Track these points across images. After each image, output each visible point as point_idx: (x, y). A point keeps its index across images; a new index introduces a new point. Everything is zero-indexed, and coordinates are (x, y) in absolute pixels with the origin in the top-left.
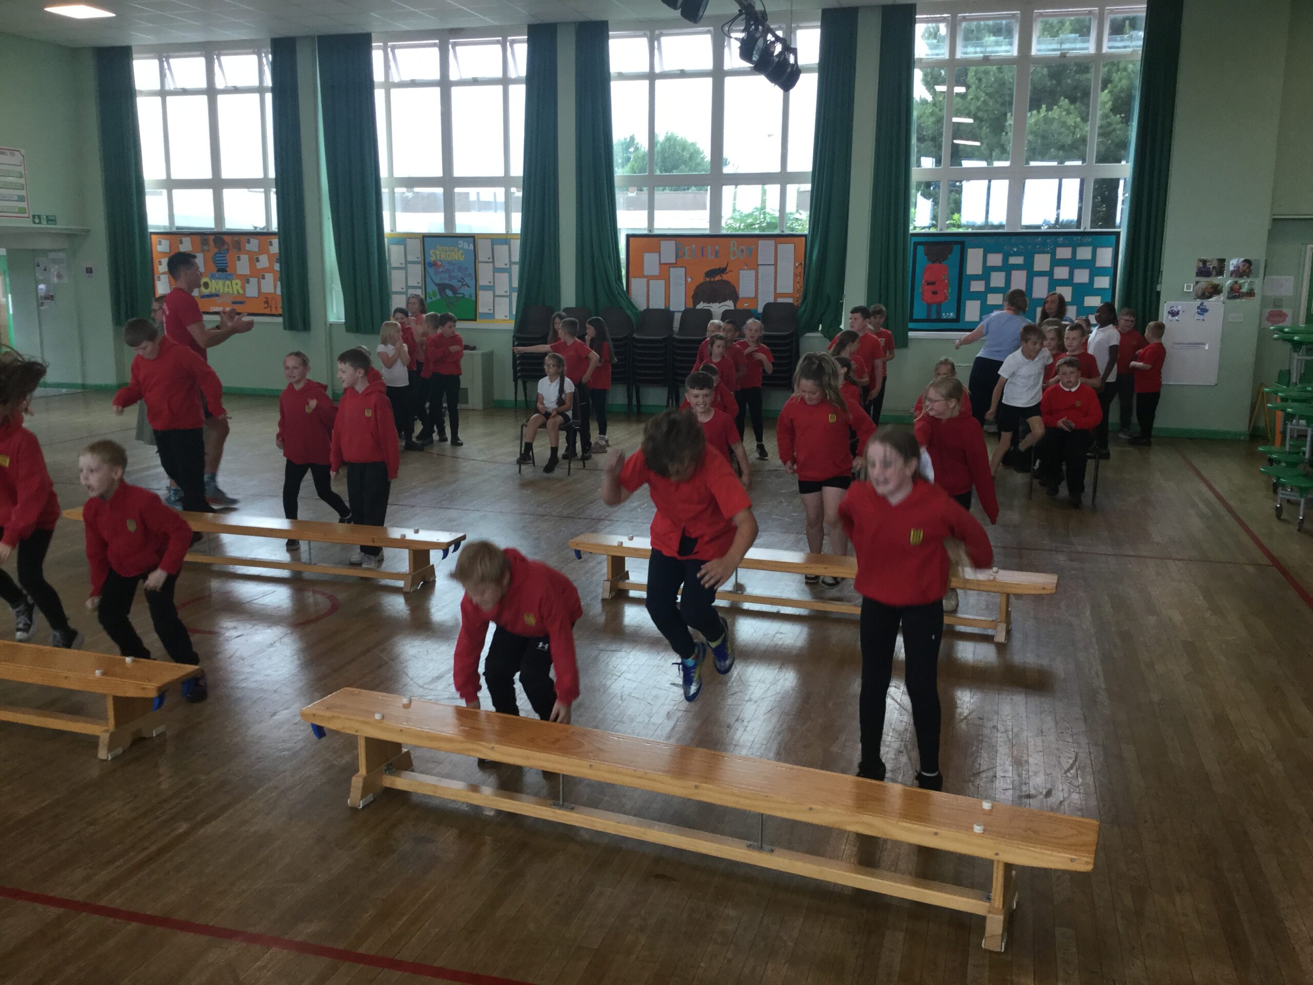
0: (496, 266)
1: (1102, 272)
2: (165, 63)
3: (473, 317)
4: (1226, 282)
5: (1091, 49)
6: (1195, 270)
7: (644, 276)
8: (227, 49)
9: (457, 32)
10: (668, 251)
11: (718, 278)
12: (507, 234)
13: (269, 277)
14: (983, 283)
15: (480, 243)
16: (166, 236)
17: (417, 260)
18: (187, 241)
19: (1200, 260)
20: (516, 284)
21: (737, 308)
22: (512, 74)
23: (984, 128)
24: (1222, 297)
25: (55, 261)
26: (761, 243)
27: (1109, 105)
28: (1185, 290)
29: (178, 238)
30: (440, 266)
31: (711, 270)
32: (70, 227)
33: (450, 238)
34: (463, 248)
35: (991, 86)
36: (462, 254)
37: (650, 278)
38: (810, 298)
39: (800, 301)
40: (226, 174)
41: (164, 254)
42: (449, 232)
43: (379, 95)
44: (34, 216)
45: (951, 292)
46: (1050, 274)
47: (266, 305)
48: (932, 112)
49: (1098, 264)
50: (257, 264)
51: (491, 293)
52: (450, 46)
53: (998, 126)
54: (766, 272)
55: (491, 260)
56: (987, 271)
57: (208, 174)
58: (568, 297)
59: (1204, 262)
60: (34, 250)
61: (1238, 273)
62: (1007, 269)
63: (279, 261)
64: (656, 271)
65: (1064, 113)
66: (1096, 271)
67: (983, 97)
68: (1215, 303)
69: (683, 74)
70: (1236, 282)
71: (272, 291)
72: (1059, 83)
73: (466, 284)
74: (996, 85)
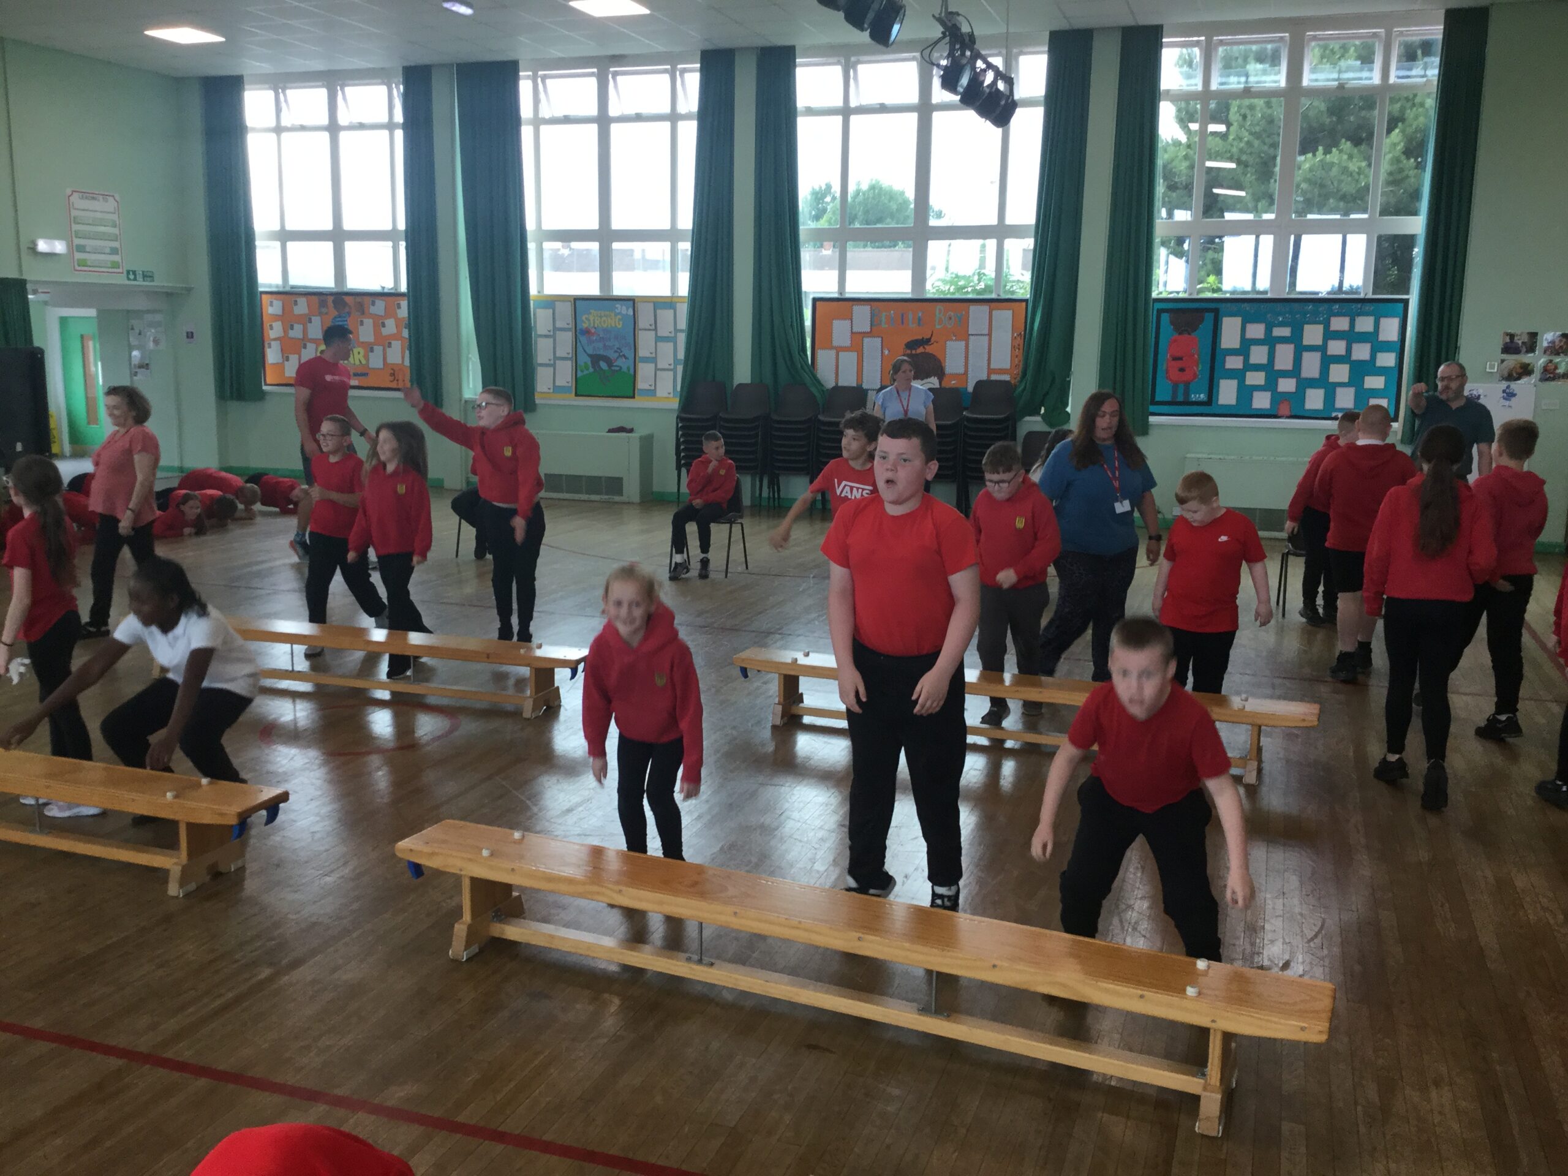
0: (659, 335)
1: (1386, 346)
2: (281, 95)
3: (632, 395)
4: (1538, 360)
5: (1376, 79)
6: (1500, 346)
7: (831, 348)
8: (352, 79)
9: (618, 59)
10: (862, 318)
11: (920, 350)
12: (672, 297)
13: (397, 345)
14: (1241, 358)
15: (640, 307)
16: (279, 296)
17: (567, 326)
18: (302, 301)
19: (1507, 334)
20: (681, 355)
21: (944, 385)
22: (682, 109)
23: (1249, 175)
24: (1533, 379)
25: (151, 325)
26: (973, 308)
27: (1400, 147)
28: (1488, 370)
29: (293, 298)
30: (593, 334)
31: (912, 341)
32: (171, 285)
33: (606, 301)
34: (619, 313)
35: (1258, 124)
36: (619, 320)
37: (839, 349)
38: (1029, 376)
39: (1018, 379)
40: (348, 225)
41: (276, 318)
42: (605, 294)
43: (526, 133)
44: (128, 272)
45: (1202, 369)
46: (1322, 349)
47: (392, 378)
48: (1186, 154)
49: (1382, 338)
50: (383, 329)
51: (652, 366)
52: (610, 76)
53: (1265, 171)
54: (978, 344)
55: (653, 327)
56: (1246, 344)
57: (328, 226)
58: (743, 372)
59: (1512, 336)
60: (128, 311)
61: (1554, 350)
62: (1270, 342)
63: (408, 326)
64: (848, 343)
65: (1345, 157)
66: (1379, 347)
67: (1247, 137)
68: (1524, 386)
69: (883, 109)
70: (1551, 361)
71: (400, 362)
72: (1340, 120)
73: (624, 356)
74: (1263, 122)
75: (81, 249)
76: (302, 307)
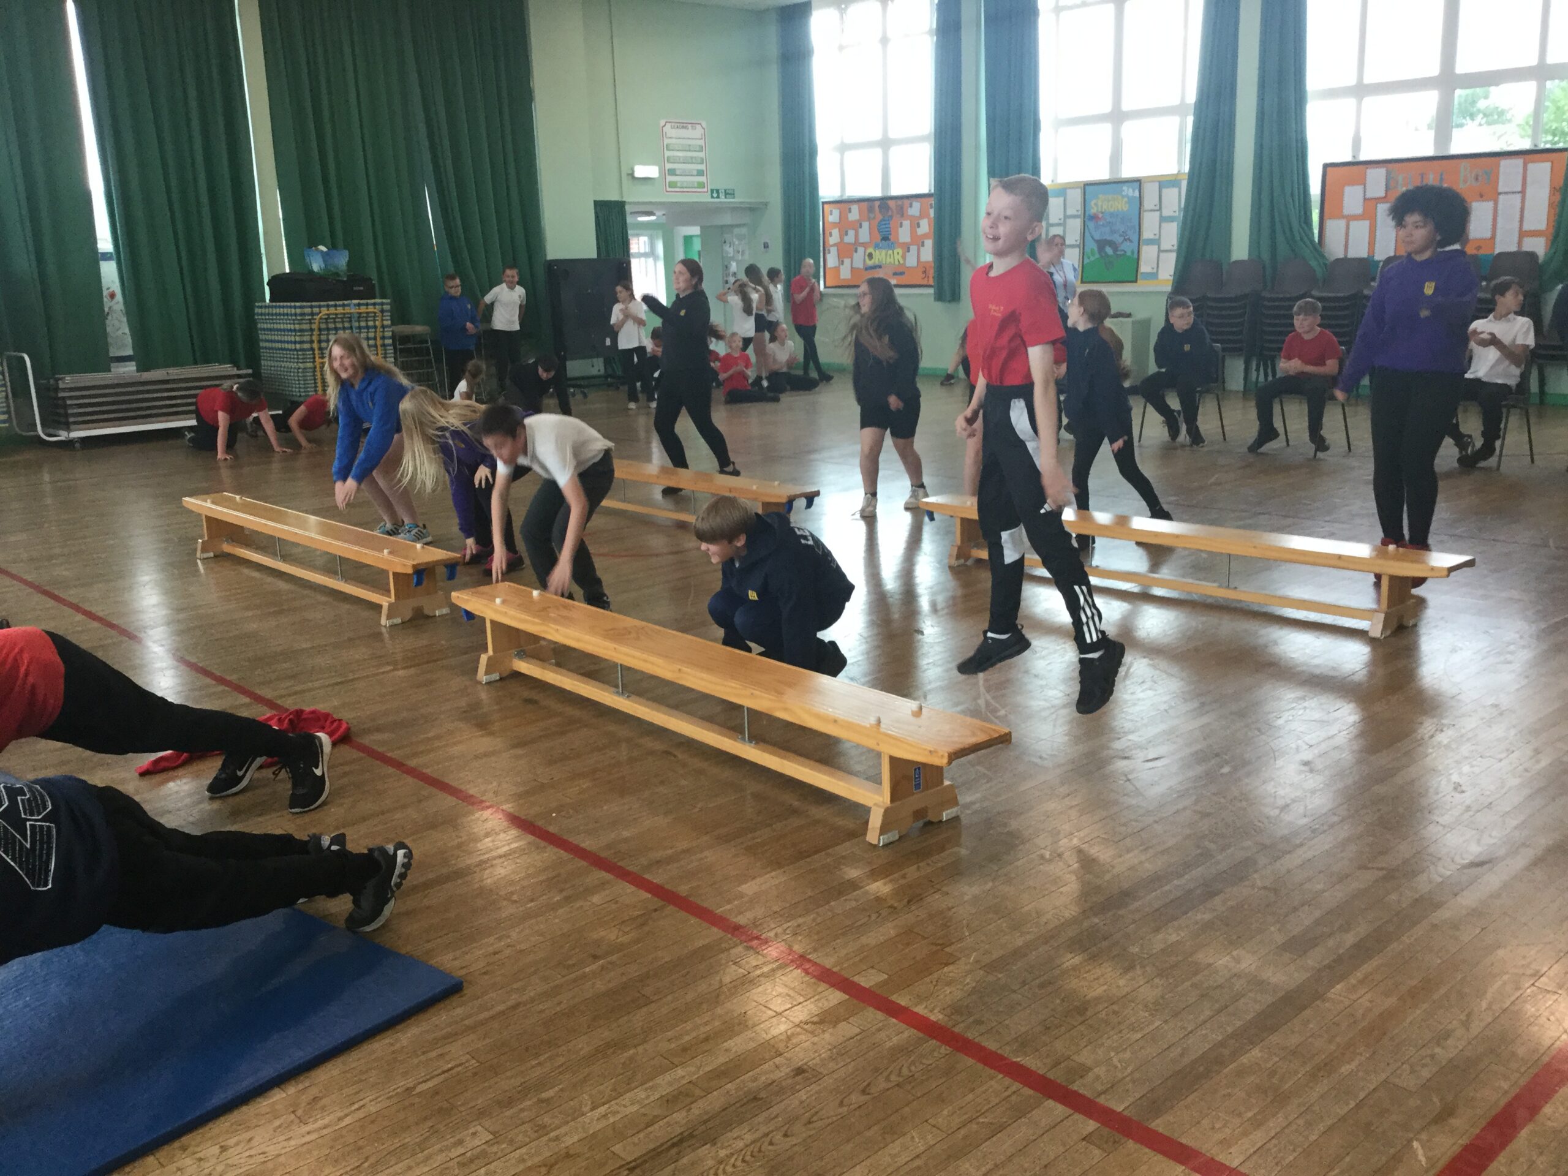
0: (1164, 215)
3: (1133, 278)
7: (1341, 216)
10: (1376, 182)
12: (1176, 175)
13: (929, 243)
15: (1146, 188)
16: (838, 205)
17: (1075, 213)
18: (855, 208)
20: (1177, 235)
25: (738, 238)
26: (1504, 163)
29: (848, 206)
30: (1101, 219)
32: (748, 200)
33: (1115, 184)
34: (1127, 196)
36: (1126, 203)
37: (1350, 218)
40: (893, 133)
41: (835, 225)
42: (1114, 178)
44: (712, 191)
47: (921, 275)
50: (917, 229)
51: (1156, 247)
54: (1509, 204)
55: (1158, 207)
57: (878, 135)
58: (1240, 249)
63: (934, 225)
64: (1359, 211)
71: (928, 259)
73: (1129, 239)
75: (672, 172)
76: (854, 214)
